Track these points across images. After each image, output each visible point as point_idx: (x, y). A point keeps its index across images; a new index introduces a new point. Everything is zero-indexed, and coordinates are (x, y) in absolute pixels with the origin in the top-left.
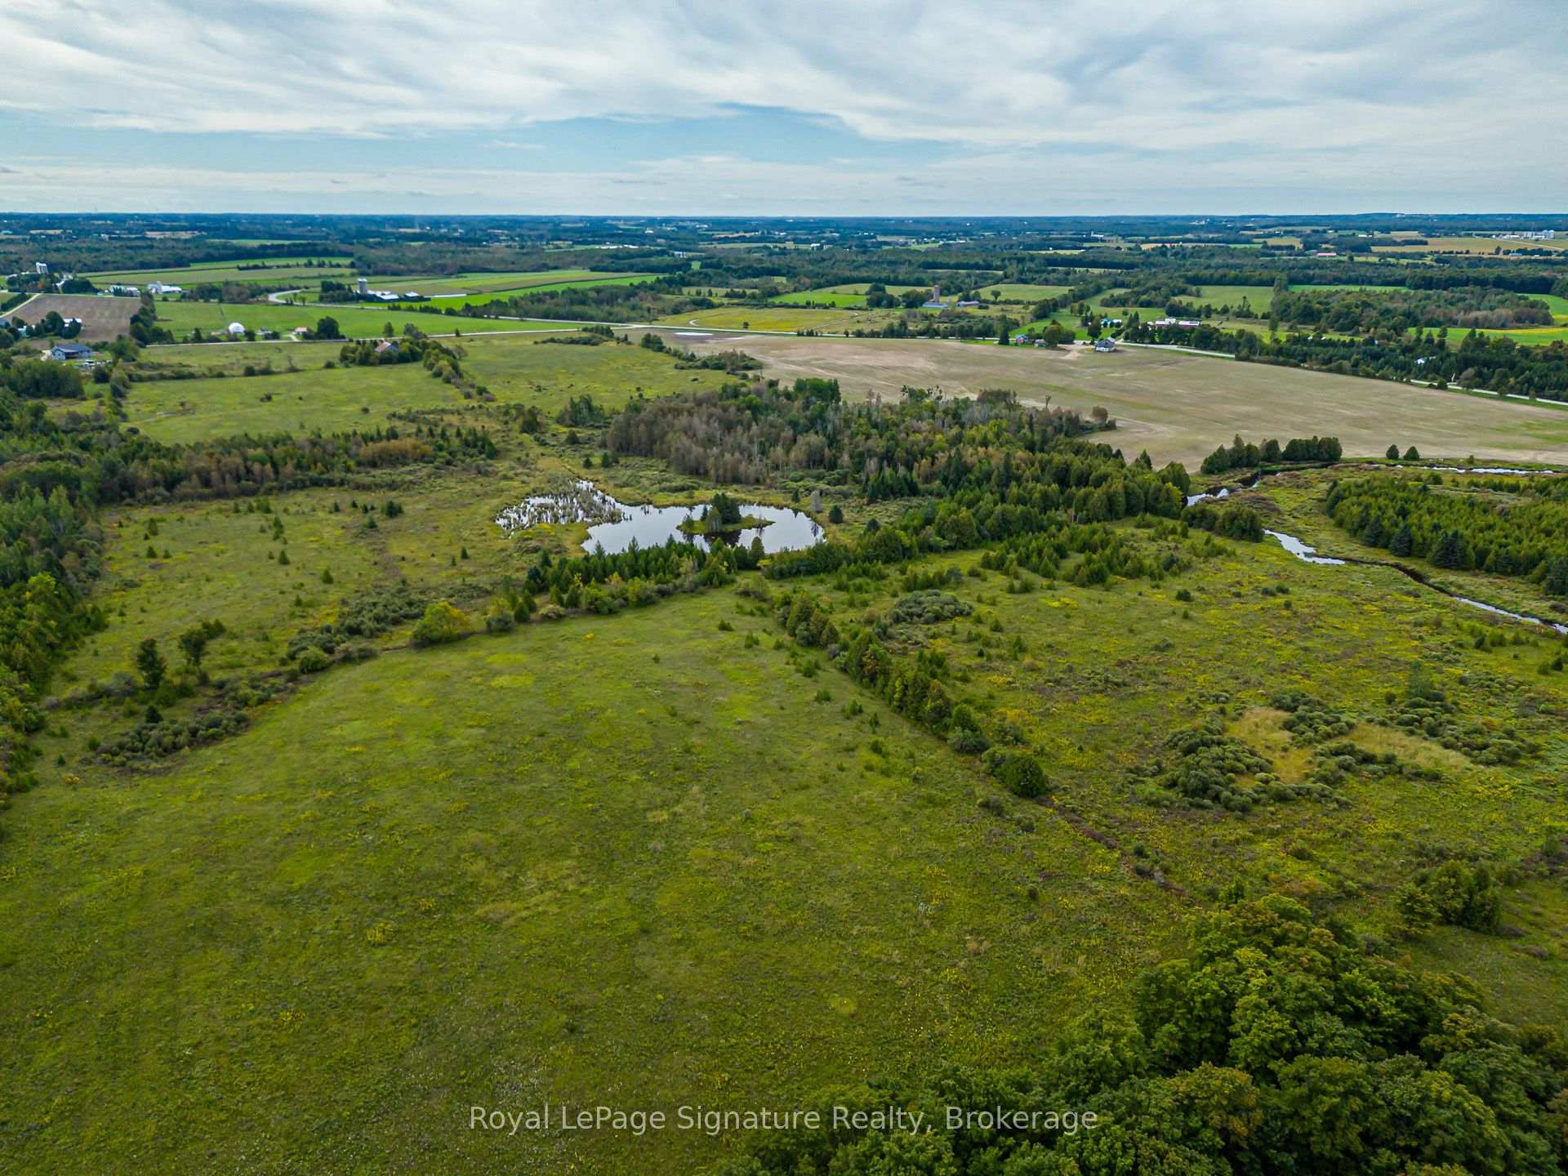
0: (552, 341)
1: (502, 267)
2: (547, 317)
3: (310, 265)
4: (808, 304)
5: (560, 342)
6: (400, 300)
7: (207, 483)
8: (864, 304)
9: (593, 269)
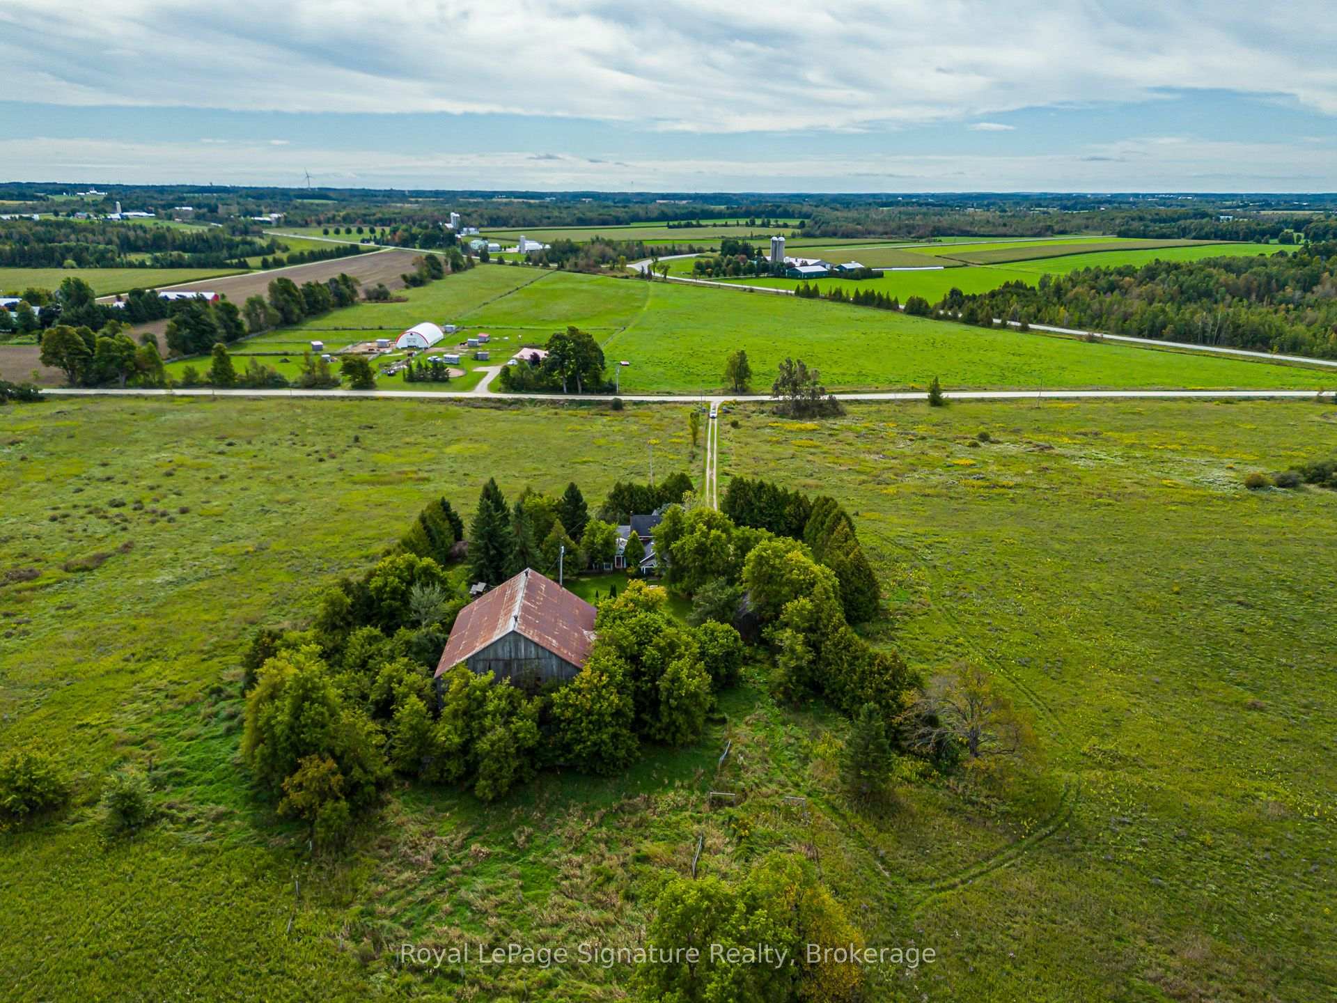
6: (830, 274)
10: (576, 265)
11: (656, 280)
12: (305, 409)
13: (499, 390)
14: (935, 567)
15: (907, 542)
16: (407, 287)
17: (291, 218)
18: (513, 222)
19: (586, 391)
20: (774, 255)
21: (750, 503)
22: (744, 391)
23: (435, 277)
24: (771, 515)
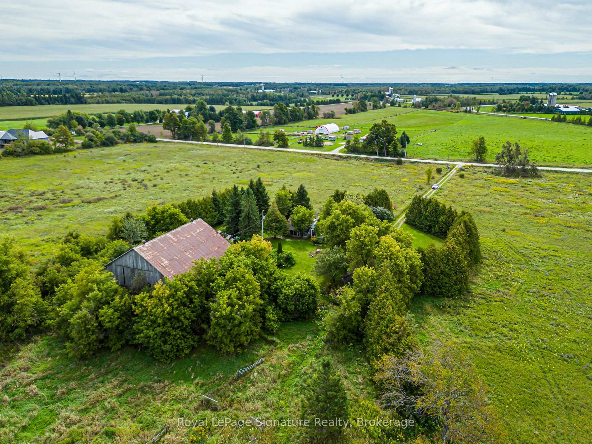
10: (434, 106)
11: (473, 113)
12: (249, 152)
13: (344, 152)
14: (537, 271)
15: (526, 252)
16: (346, 114)
17: (324, 91)
18: (419, 92)
19: (388, 154)
20: (550, 103)
21: (420, 212)
22: (481, 161)
23: (362, 111)
24: (431, 221)
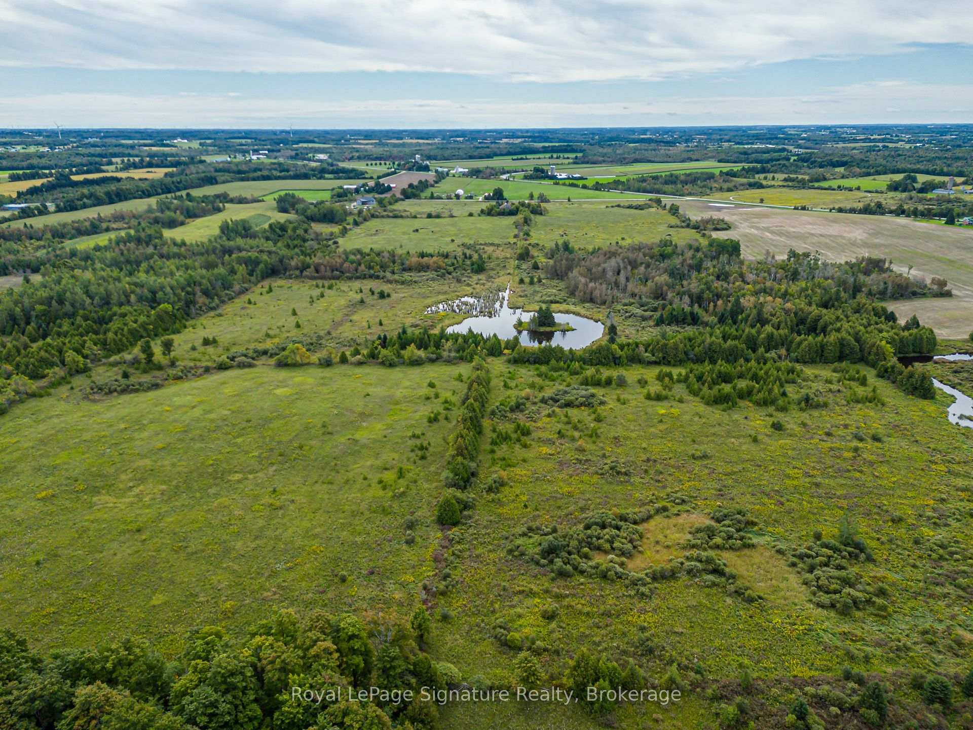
0: (619, 206)
1: (661, 160)
2: (639, 191)
3: (552, 157)
4: (839, 187)
5: (623, 207)
6: (569, 178)
7: (317, 271)
8: (884, 188)
9: (719, 161)
10: (482, 177)
